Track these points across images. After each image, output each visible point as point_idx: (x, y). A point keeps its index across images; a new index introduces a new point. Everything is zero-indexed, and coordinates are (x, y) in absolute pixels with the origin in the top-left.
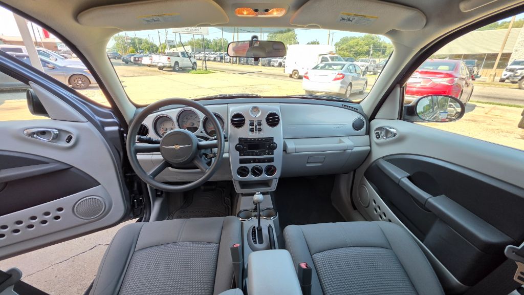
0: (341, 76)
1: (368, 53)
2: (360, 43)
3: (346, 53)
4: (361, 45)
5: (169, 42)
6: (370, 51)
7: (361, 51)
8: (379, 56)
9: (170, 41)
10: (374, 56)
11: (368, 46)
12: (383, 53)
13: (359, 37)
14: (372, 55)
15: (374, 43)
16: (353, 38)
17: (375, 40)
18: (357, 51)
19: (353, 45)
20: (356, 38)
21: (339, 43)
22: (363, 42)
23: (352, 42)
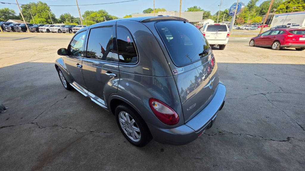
11: (103, 18)
15: (105, 16)
16: (92, 12)
17: (105, 14)
18: (97, 20)
19: (94, 16)
20: (94, 12)
21: (85, 15)
22: (99, 15)
23: (92, 15)
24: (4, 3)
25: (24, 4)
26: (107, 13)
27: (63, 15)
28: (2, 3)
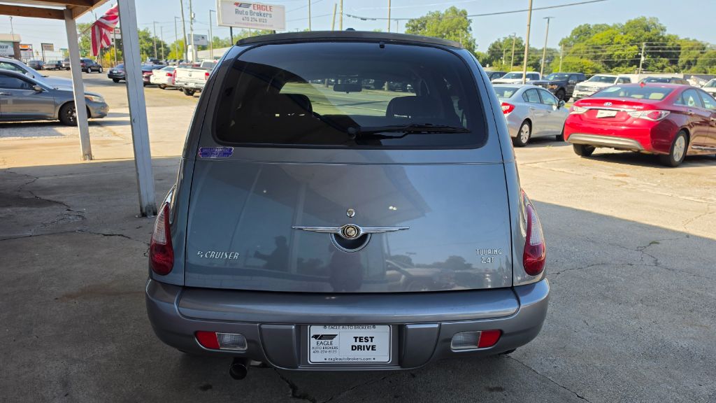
0: (508, 107)
1: (635, 62)
2: (616, 40)
3: (584, 61)
4: (618, 43)
5: (197, 38)
6: (640, 56)
7: (619, 57)
8: (663, 67)
9: (198, 36)
10: (650, 68)
11: (636, 47)
12: (674, 62)
13: (615, 26)
14: (645, 66)
15: (650, 40)
16: (600, 28)
17: (653, 31)
18: (610, 56)
19: (600, 42)
20: (609, 28)
21: (570, 39)
22: (625, 37)
23: (596, 39)
24: (365, 19)
25: (413, 18)
26: (663, 29)
27: (501, 41)
28: (362, 19)
